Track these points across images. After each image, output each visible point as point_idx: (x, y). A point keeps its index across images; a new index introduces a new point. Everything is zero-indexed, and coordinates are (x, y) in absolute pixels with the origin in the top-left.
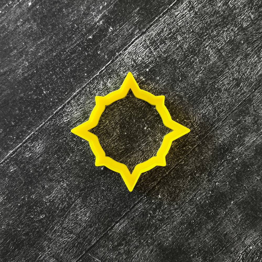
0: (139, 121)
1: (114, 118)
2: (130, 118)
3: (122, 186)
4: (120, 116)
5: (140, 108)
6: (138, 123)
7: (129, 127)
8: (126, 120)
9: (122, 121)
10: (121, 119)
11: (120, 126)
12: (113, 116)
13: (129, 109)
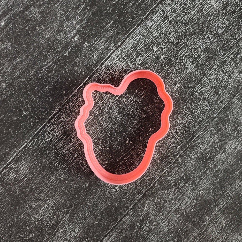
0: (121, 135)
1: (96, 133)
2: (112, 133)
3: (108, 201)
4: (101, 131)
5: (120, 122)
6: (119, 138)
7: (111, 142)
8: (107, 135)
9: (104, 136)
10: (103, 134)
11: (102, 142)
12: (94, 132)
13: (110, 124)
